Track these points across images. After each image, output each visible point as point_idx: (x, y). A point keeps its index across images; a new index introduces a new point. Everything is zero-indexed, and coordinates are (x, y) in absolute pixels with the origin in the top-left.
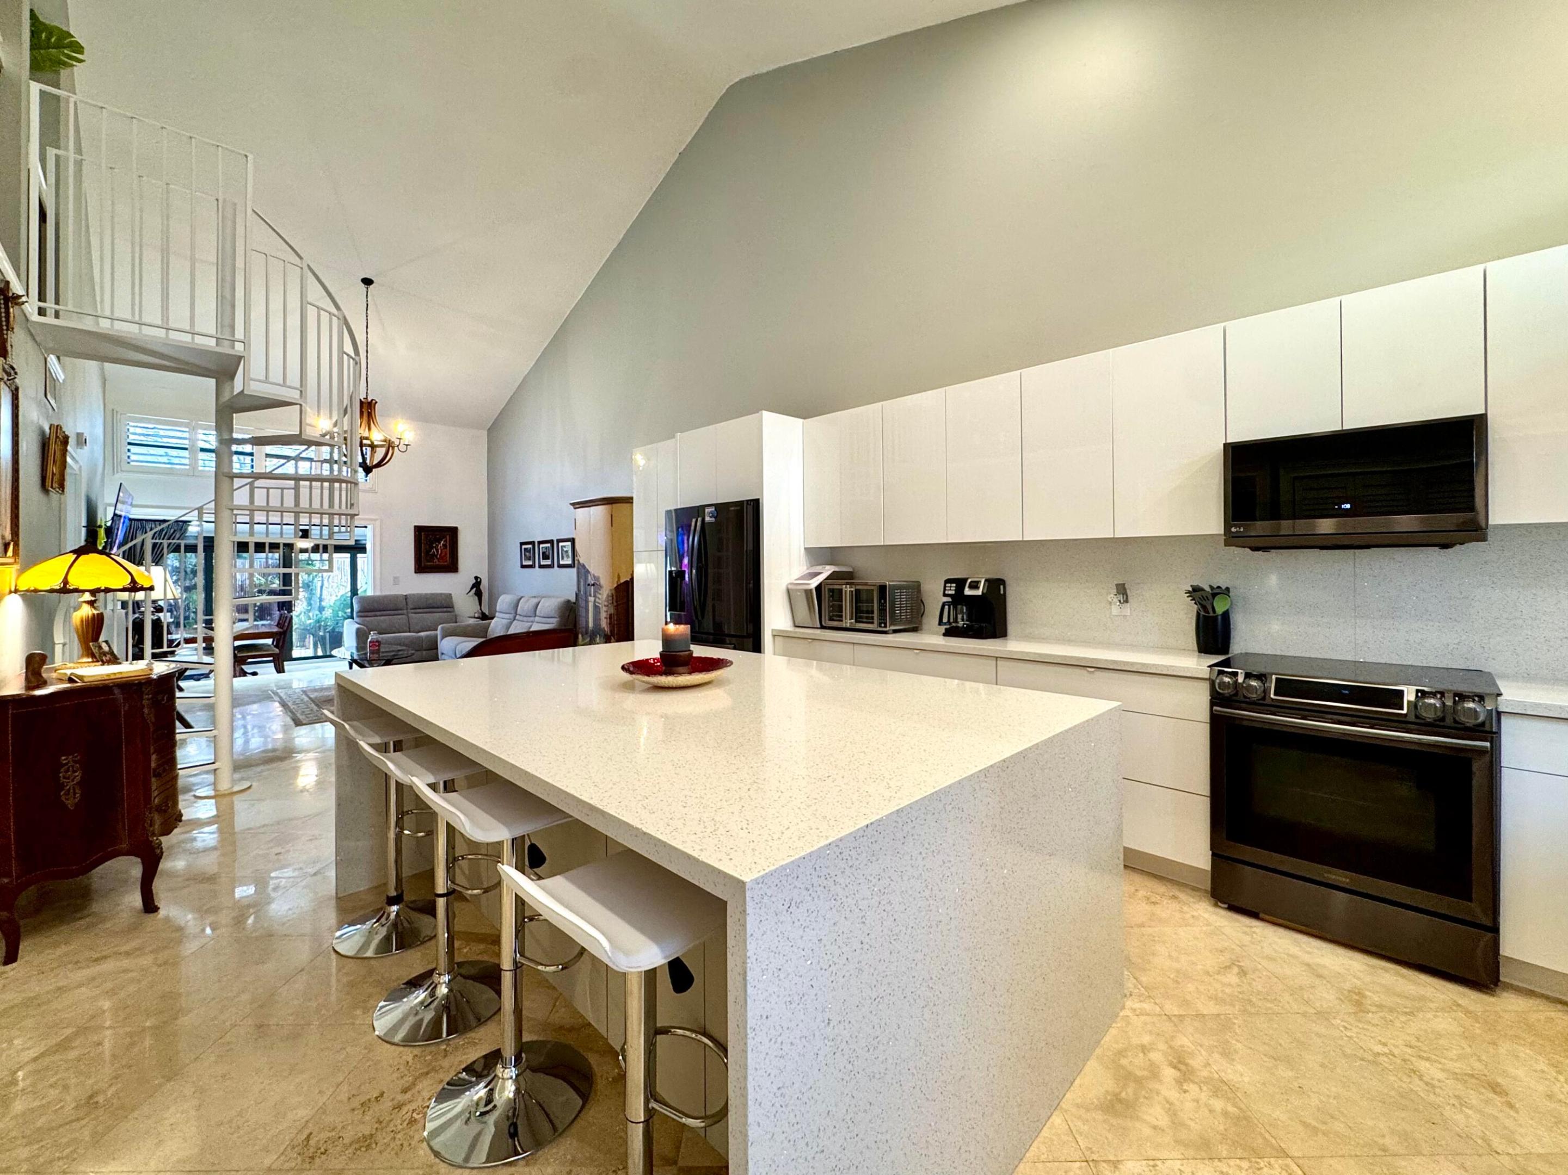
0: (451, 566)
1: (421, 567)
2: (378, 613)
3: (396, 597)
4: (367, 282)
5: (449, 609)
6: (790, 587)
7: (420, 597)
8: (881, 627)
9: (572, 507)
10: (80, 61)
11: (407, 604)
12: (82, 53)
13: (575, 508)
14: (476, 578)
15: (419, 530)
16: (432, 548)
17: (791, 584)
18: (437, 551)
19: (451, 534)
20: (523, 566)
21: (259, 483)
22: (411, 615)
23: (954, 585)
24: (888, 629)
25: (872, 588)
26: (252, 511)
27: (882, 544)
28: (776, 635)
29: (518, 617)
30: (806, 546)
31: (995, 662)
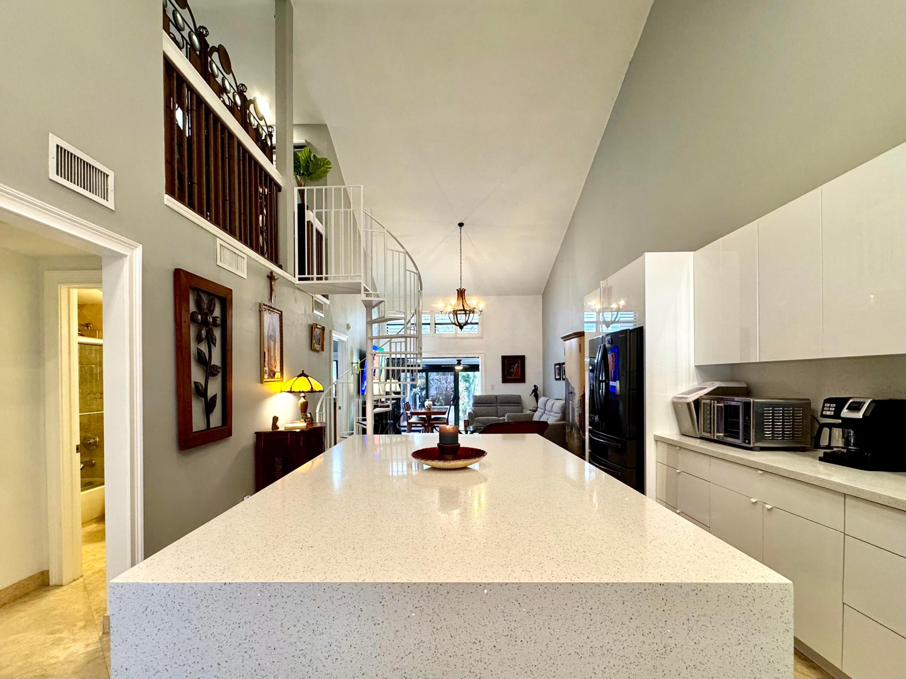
0: (522, 379)
1: (505, 380)
2: (482, 405)
3: (491, 396)
4: (461, 225)
5: (519, 404)
6: (675, 400)
7: (503, 396)
8: (745, 442)
9: (562, 340)
10: (330, 168)
11: (497, 401)
12: (330, 164)
13: (565, 341)
14: (535, 386)
15: (504, 358)
16: (511, 368)
17: (675, 397)
18: (514, 370)
19: (522, 359)
20: (556, 379)
21: (393, 340)
22: (499, 407)
23: (834, 405)
24: (752, 445)
25: (739, 404)
26: (391, 354)
27: (758, 361)
28: (658, 440)
29: (546, 412)
30: (696, 365)
31: (843, 499)
